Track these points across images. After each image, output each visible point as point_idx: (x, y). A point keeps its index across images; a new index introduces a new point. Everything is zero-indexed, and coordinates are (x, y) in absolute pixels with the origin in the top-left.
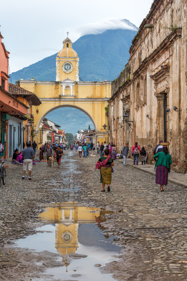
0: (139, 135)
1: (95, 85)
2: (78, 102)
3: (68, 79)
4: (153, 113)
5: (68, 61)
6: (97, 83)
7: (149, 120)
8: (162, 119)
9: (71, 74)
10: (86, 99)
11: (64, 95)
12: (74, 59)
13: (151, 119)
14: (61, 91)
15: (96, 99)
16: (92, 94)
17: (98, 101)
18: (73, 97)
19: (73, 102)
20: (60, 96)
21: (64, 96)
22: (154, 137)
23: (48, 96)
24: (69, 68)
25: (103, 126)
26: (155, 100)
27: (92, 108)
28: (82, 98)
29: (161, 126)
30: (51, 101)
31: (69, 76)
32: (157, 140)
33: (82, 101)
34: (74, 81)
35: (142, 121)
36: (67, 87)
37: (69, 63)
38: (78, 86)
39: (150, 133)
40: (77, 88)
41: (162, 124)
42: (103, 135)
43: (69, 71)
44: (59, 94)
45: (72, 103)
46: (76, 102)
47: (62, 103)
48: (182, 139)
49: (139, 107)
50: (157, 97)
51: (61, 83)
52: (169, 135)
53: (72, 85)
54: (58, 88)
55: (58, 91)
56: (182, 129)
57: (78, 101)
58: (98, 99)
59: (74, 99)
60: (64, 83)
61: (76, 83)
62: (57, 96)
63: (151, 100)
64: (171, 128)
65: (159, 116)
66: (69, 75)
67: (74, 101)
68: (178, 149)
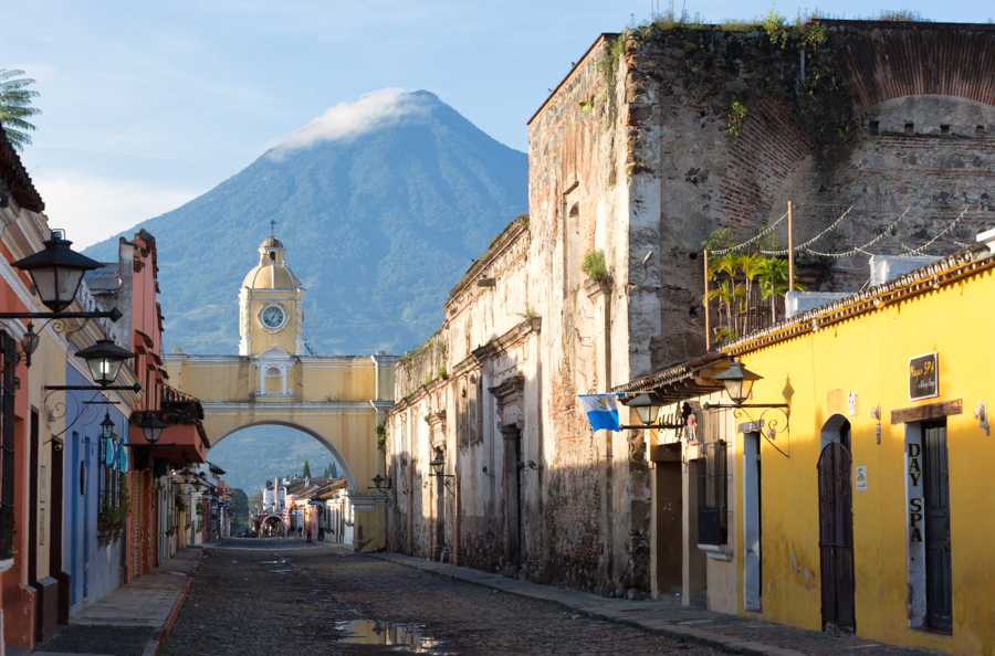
0: (468, 508)
1: (350, 364)
2: (304, 414)
3: (274, 350)
4: (496, 463)
5: (274, 301)
6: (355, 361)
7: (488, 479)
8: (513, 479)
9: (283, 335)
10: (324, 403)
11: (262, 392)
12: (292, 296)
13: (492, 476)
14: (257, 381)
15: (353, 403)
16: (342, 390)
17: (357, 409)
18: (289, 400)
19: (287, 413)
20: (253, 395)
21: (265, 395)
22: (498, 515)
23: (217, 395)
24: (276, 319)
25: (374, 480)
26: (499, 438)
27: (341, 429)
28: (314, 400)
29: (511, 493)
30: (225, 410)
31: (278, 342)
32: (503, 521)
33: (314, 409)
34: (292, 353)
35: (473, 477)
36: (274, 370)
37: (276, 305)
38: (301, 369)
39: (492, 505)
40: (301, 374)
41: (512, 489)
42: (372, 502)
43: (277, 328)
44: (250, 391)
45: (285, 416)
47: (259, 416)
48: (544, 521)
49: (467, 444)
50: (504, 433)
51: (255, 360)
52: (524, 511)
53: (285, 367)
54: (247, 375)
55: (247, 382)
56: (545, 502)
57: (301, 409)
59: (292, 403)
61: (297, 359)
62: (244, 396)
63: (492, 436)
64: (527, 499)
65: (507, 470)
66: (276, 337)
68: (538, 539)
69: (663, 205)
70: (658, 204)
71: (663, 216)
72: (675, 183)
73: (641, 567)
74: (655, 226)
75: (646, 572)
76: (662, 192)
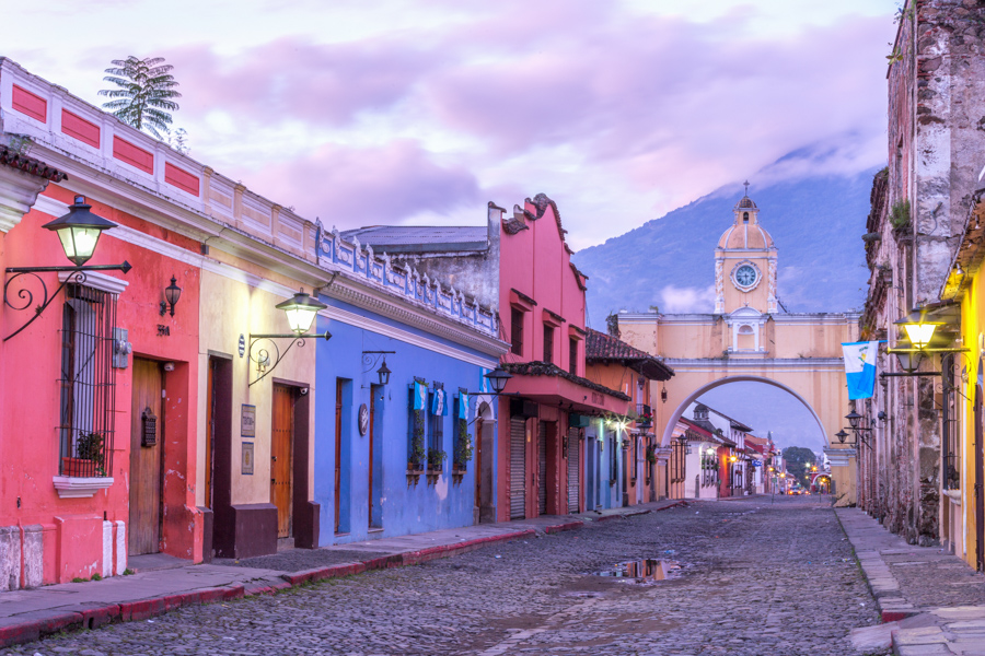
1: (821, 322)
2: (776, 370)
3: (746, 308)
5: (746, 260)
6: (826, 318)
9: (756, 293)
10: (796, 360)
11: (735, 350)
12: (764, 255)
14: (730, 339)
15: (824, 359)
16: (813, 346)
17: (830, 366)
18: (762, 357)
19: (759, 370)
20: (726, 353)
21: (737, 353)
23: (692, 353)
24: (749, 278)
25: (838, 435)
27: (812, 384)
28: (785, 357)
30: (700, 366)
31: (751, 300)
33: (786, 366)
34: (764, 311)
36: (746, 328)
37: (749, 264)
38: (773, 327)
40: (773, 331)
42: (844, 457)
43: (750, 287)
44: (723, 349)
45: (757, 373)
46: (769, 370)
47: (732, 373)
51: (728, 318)
53: (757, 325)
54: (721, 333)
55: (721, 340)
57: (773, 366)
58: (829, 359)
59: (764, 360)
60: (737, 318)
61: (769, 318)
62: (718, 353)
66: (748, 295)
67: (764, 366)
69: (954, 154)
70: (948, 153)
71: (953, 165)
72: (966, 133)
73: (930, 514)
74: (945, 176)
75: (934, 519)
76: (952, 142)
